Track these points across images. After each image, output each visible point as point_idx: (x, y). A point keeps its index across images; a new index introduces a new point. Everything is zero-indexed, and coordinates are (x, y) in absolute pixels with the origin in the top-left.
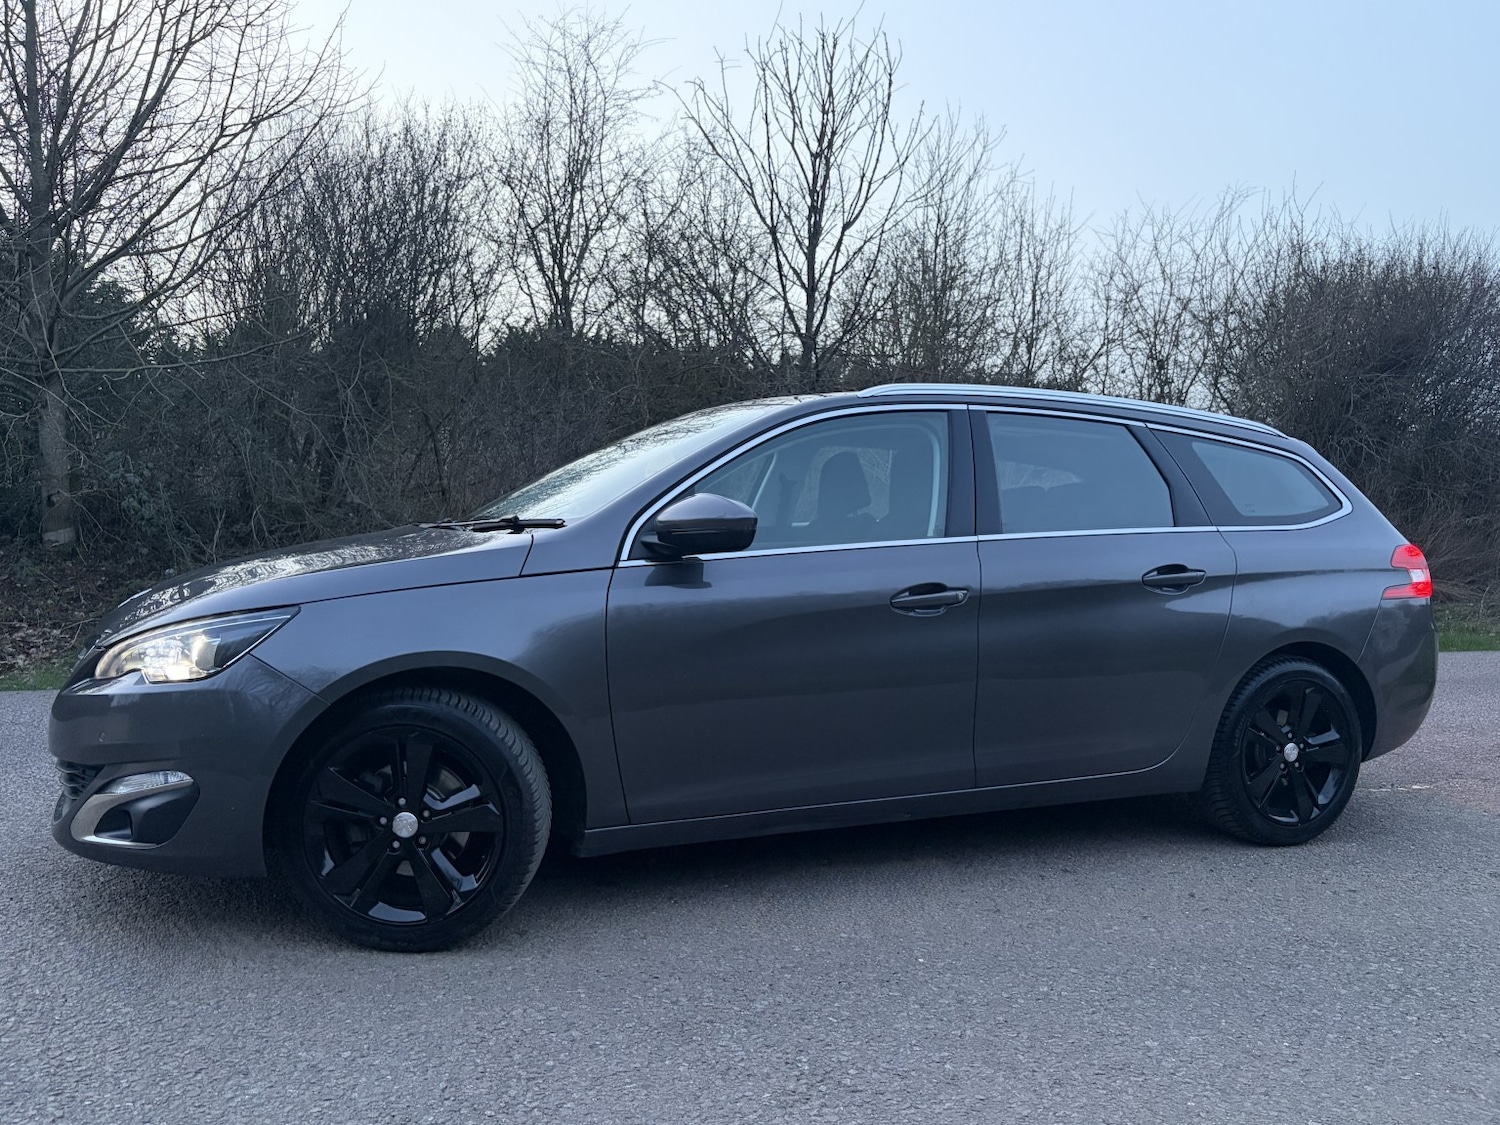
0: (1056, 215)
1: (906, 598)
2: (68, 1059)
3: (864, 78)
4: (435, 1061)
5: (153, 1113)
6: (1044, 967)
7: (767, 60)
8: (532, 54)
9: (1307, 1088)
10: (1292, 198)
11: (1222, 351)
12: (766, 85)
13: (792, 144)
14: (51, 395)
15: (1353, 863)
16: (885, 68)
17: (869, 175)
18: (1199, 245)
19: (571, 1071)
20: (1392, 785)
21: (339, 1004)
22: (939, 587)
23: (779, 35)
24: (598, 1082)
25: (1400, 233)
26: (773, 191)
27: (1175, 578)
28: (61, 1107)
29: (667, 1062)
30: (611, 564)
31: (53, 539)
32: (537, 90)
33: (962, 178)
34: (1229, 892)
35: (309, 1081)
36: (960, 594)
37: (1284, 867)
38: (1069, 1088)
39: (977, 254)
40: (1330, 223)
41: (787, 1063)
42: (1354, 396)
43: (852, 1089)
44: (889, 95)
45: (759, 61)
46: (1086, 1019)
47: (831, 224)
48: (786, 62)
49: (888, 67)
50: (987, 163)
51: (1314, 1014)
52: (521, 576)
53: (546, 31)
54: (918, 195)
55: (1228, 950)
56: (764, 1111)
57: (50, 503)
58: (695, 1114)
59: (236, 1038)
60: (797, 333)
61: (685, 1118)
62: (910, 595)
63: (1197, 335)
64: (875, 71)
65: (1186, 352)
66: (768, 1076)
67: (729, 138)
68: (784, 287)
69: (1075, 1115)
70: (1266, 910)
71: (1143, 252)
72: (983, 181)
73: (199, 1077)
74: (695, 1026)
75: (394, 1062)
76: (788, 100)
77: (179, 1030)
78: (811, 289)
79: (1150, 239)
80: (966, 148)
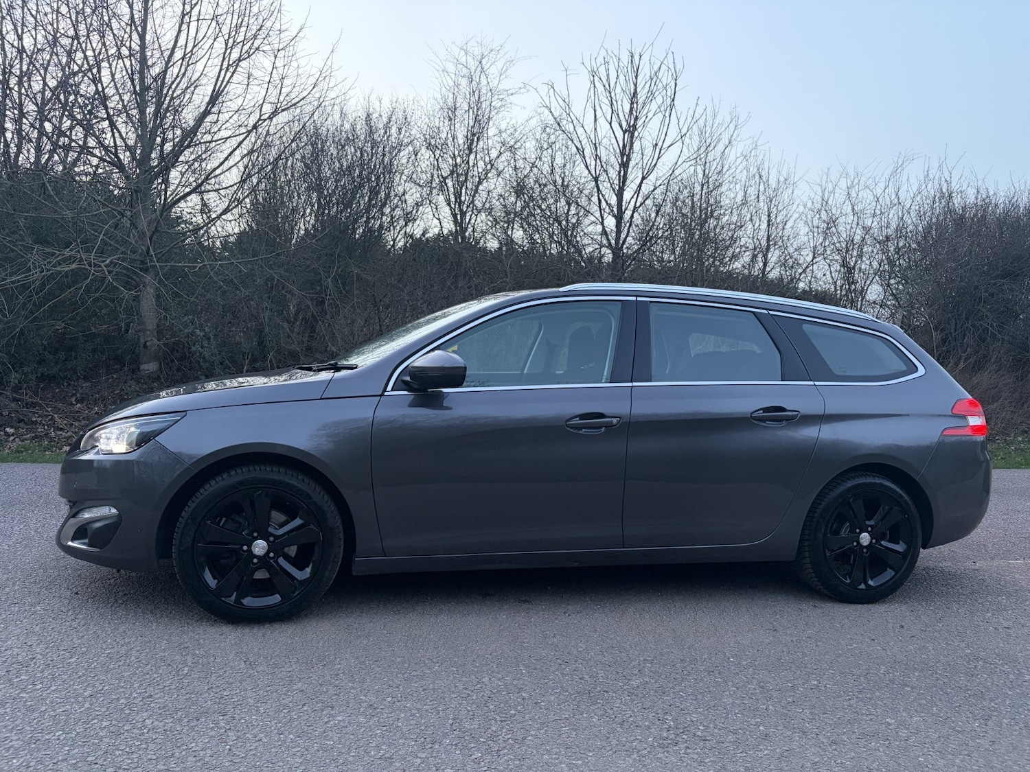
0: (784, 173)
1: (577, 421)
2: (225, 694)
3: (658, 80)
4: (442, 707)
5: (283, 728)
6: (812, 668)
7: (596, 69)
8: (447, 67)
9: (995, 753)
10: (944, 162)
11: (891, 263)
12: (595, 87)
13: (610, 124)
14: (148, 278)
15: (1005, 610)
16: (672, 75)
17: (660, 144)
18: (879, 191)
19: (527, 718)
20: (1024, 559)
21: (377, 669)
22: (601, 416)
23: (603, 53)
24: (544, 725)
25: (1017, 185)
26: (597, 155)
27: (776, 415)
28: (228, 723)
29: (585, 715)
30: (380, 393)
31: (146, 368)
32: (448, 88)
33: (720, 147)
34: (926, 626)
35: (370, 714)
36: (615, 421)
37: (960, 611)
38: (842, 746)
39: (729, 195)
40: (969, 179)
41: (659, 720)
42: (984, 295)
43: (704, 738)
44: (675, 93)
45: (590, 70)
46: (845, 703)
47: (634, 175)
48: (607, 70)
49: (674, 75)
50: (738, 137)
51: (993, 707)
52: (321, 399)
53: (456, 51)
54: (691, 158)
55: (931, 664)
56: (651, 749)
57: (145, 346)
58: (608, 748)
59: (321, 685)
60: (610, 246)
61: (603, 750)
62: (580, 419)
63: (875, 251)
64: (665, 77)
65: (868, 262)
66: (649, 727)
67: (569, 119)
68: (602, 217)
69: (848, 763)
70: (952, 638)
71: (840, 196)
72: (734, 149)
73: (305, 708)
74: (597, 694)
75: (419, 706)
76: (608, 94)
77: (287, 679)
78: (619, 218)
79: (844, 187)
80: (724, 128)
